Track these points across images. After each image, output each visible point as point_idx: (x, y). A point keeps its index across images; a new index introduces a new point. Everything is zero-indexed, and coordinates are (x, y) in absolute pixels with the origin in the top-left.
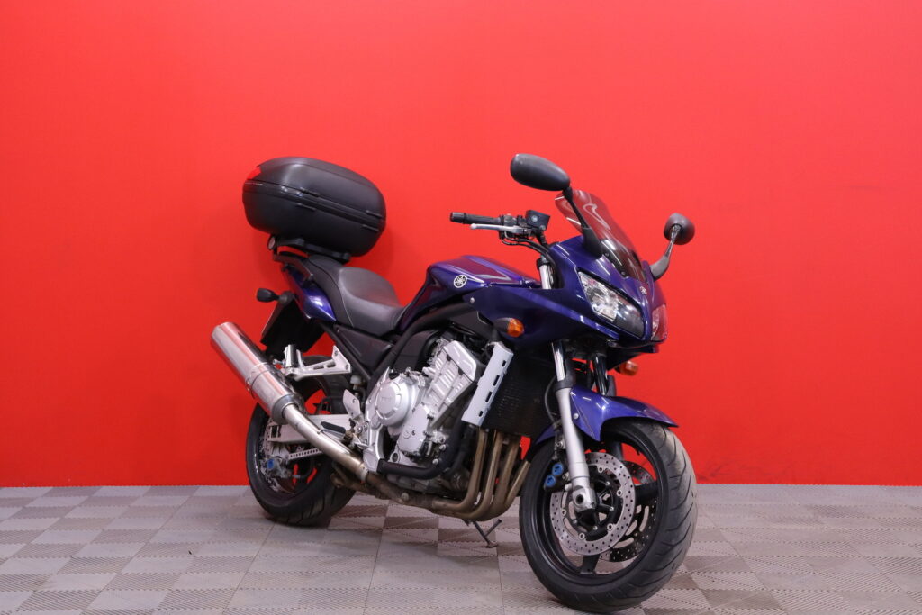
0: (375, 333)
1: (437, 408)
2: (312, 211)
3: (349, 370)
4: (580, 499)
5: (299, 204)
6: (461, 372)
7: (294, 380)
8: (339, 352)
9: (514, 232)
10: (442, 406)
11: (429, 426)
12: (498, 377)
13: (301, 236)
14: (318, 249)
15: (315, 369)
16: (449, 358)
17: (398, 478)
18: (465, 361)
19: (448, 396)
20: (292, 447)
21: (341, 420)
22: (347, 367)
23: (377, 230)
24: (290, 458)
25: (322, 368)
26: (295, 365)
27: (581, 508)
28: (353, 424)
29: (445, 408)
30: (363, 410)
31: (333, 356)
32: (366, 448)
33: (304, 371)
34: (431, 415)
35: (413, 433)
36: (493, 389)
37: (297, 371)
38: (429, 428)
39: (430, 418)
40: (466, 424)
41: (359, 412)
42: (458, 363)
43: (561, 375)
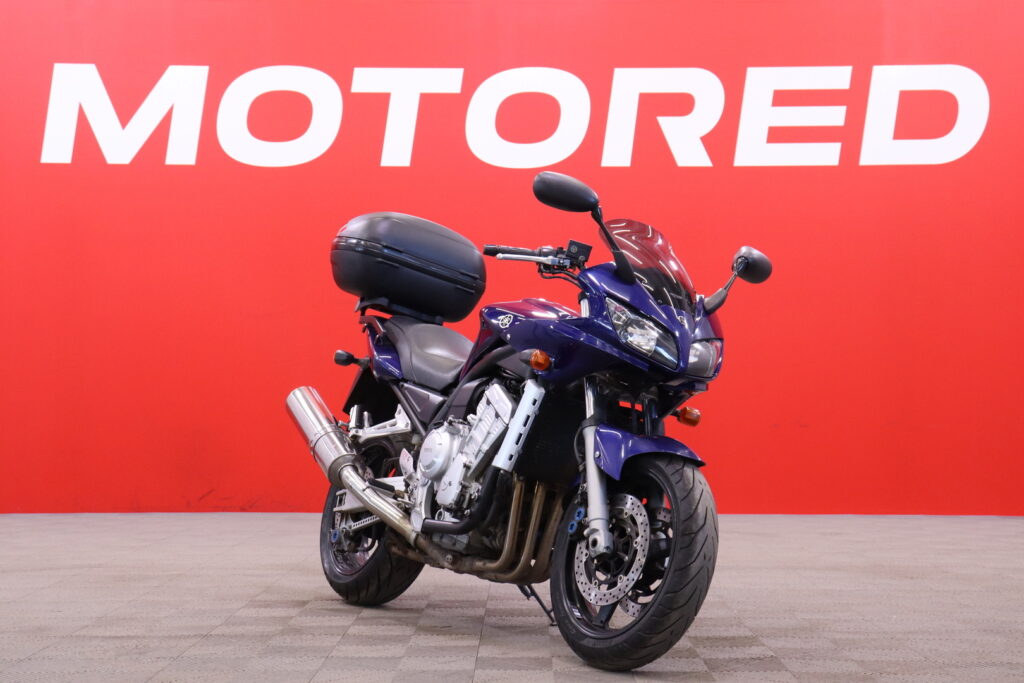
0: (435, 387)
1: (474, 457)
2: (397, 268)
3: (409, 428)
4: (595, 543)
5: (380, 259)
6: (497, 416)
7: (358, 442)
8: (402, 410)
9: (550, 263)
10: (478, 453)
11: (465, 476)
12: (528, 417)
13: (386, 296)
14: (406, 311)
15: (379, 429)
16: (489, 403)
17: (441, 538)
18: (502, 404)
19: (483, 442)
20: (357, 515)
21: (398, 483)
22: (407, 426)
23: (473, 291)
24: (353, 528)
25: (385, 427)
26: (360, 425)
27: (595, 552)
28: (407, 485)
29: (481, 455)
30: (415, 467)
31: (396, 415)
32: (414, 506)
33: (369, 432)
34: (467, 463)
35: (450, 484)
36: (524, 430)
37: (361, 433)
38: (465, 478)
39: (467, 467)
40: (498, 470)
41: (411, 469)
42: (496, 406)
43: (590, 411)
